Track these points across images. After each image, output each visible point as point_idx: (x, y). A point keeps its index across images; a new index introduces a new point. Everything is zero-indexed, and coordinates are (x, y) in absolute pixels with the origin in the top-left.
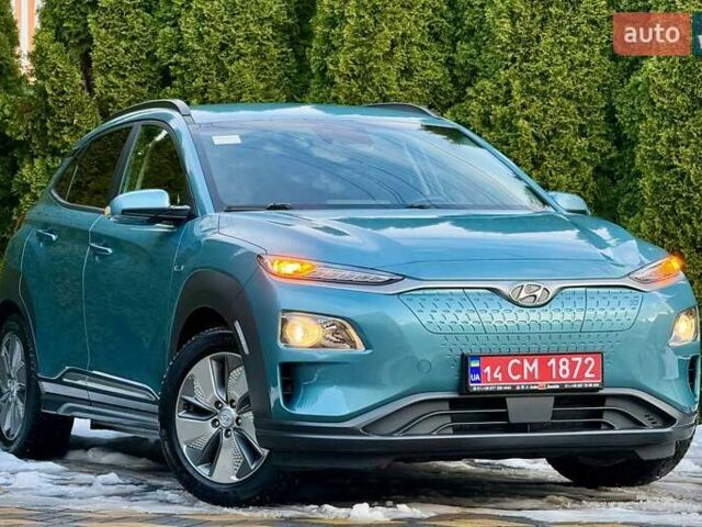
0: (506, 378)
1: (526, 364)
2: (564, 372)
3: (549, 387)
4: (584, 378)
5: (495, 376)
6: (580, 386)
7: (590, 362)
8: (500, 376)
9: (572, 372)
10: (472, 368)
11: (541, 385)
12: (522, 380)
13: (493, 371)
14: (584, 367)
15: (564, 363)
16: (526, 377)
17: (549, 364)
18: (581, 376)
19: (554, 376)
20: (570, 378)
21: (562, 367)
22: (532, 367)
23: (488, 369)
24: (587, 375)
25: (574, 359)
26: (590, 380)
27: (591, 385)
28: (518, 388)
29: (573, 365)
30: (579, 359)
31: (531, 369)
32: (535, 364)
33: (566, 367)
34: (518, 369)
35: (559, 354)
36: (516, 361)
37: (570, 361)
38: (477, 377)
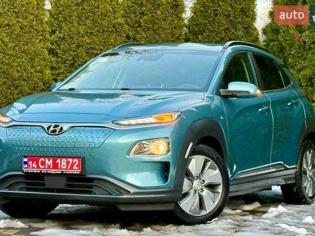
0: (38, 167)
1: (47, 161)
2: (64, 166)
3: (56, 172)
4: (73, 169)
5: (34, 166)
6: (70, 173)
7: (76, 162)
8: (35, 166)
9: (67, 166)
10: (24, 162)
11: (53, 171)
12: (45, 168)
13: (32, 164)
14: (73, 164)
15: (64, 162)
16: (47, 167)
17: (57, 162)
18: (71, 168)
19: (59, 167)
20: (66, 169)
21: (63, 164)
22: (49, 162)
23: (31, 163)
24: (74, 167)
25: (69, 160)
26: (76, 170)
27: (75, 173)
28: (43, 172)
29: (68, 163)
30: (71, 160)
31: (49, 164)
32: (51, 161)
33: (65, 164)
34: (43, 163)
35: (61, 157)
36: (42, 159)
37: (67, 161)
38: (26, 166)
